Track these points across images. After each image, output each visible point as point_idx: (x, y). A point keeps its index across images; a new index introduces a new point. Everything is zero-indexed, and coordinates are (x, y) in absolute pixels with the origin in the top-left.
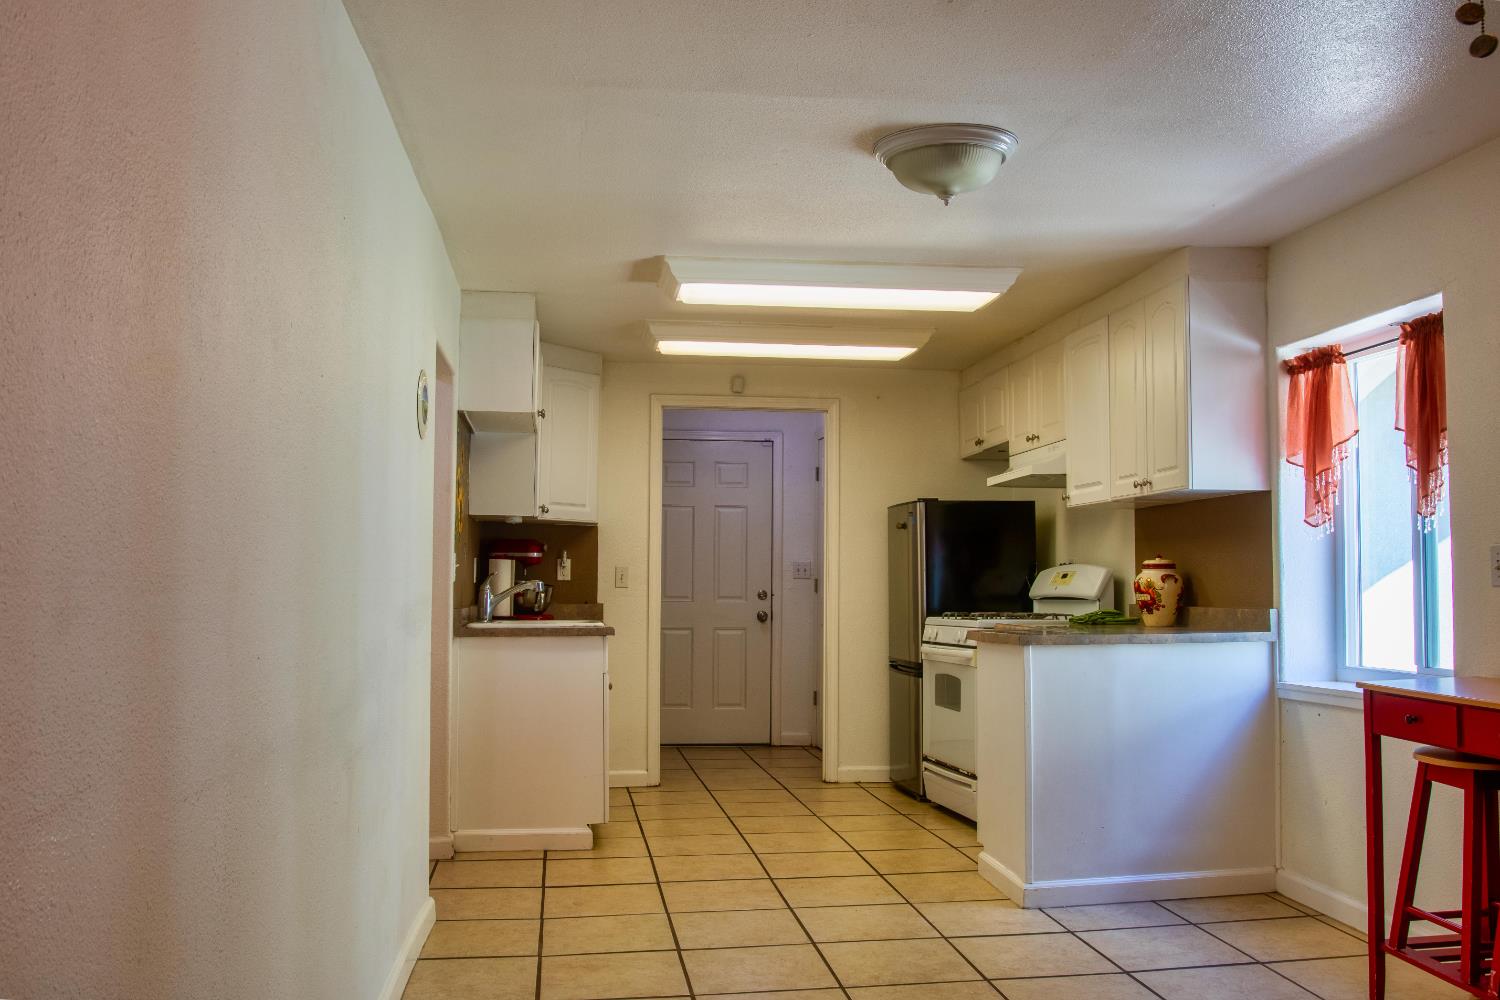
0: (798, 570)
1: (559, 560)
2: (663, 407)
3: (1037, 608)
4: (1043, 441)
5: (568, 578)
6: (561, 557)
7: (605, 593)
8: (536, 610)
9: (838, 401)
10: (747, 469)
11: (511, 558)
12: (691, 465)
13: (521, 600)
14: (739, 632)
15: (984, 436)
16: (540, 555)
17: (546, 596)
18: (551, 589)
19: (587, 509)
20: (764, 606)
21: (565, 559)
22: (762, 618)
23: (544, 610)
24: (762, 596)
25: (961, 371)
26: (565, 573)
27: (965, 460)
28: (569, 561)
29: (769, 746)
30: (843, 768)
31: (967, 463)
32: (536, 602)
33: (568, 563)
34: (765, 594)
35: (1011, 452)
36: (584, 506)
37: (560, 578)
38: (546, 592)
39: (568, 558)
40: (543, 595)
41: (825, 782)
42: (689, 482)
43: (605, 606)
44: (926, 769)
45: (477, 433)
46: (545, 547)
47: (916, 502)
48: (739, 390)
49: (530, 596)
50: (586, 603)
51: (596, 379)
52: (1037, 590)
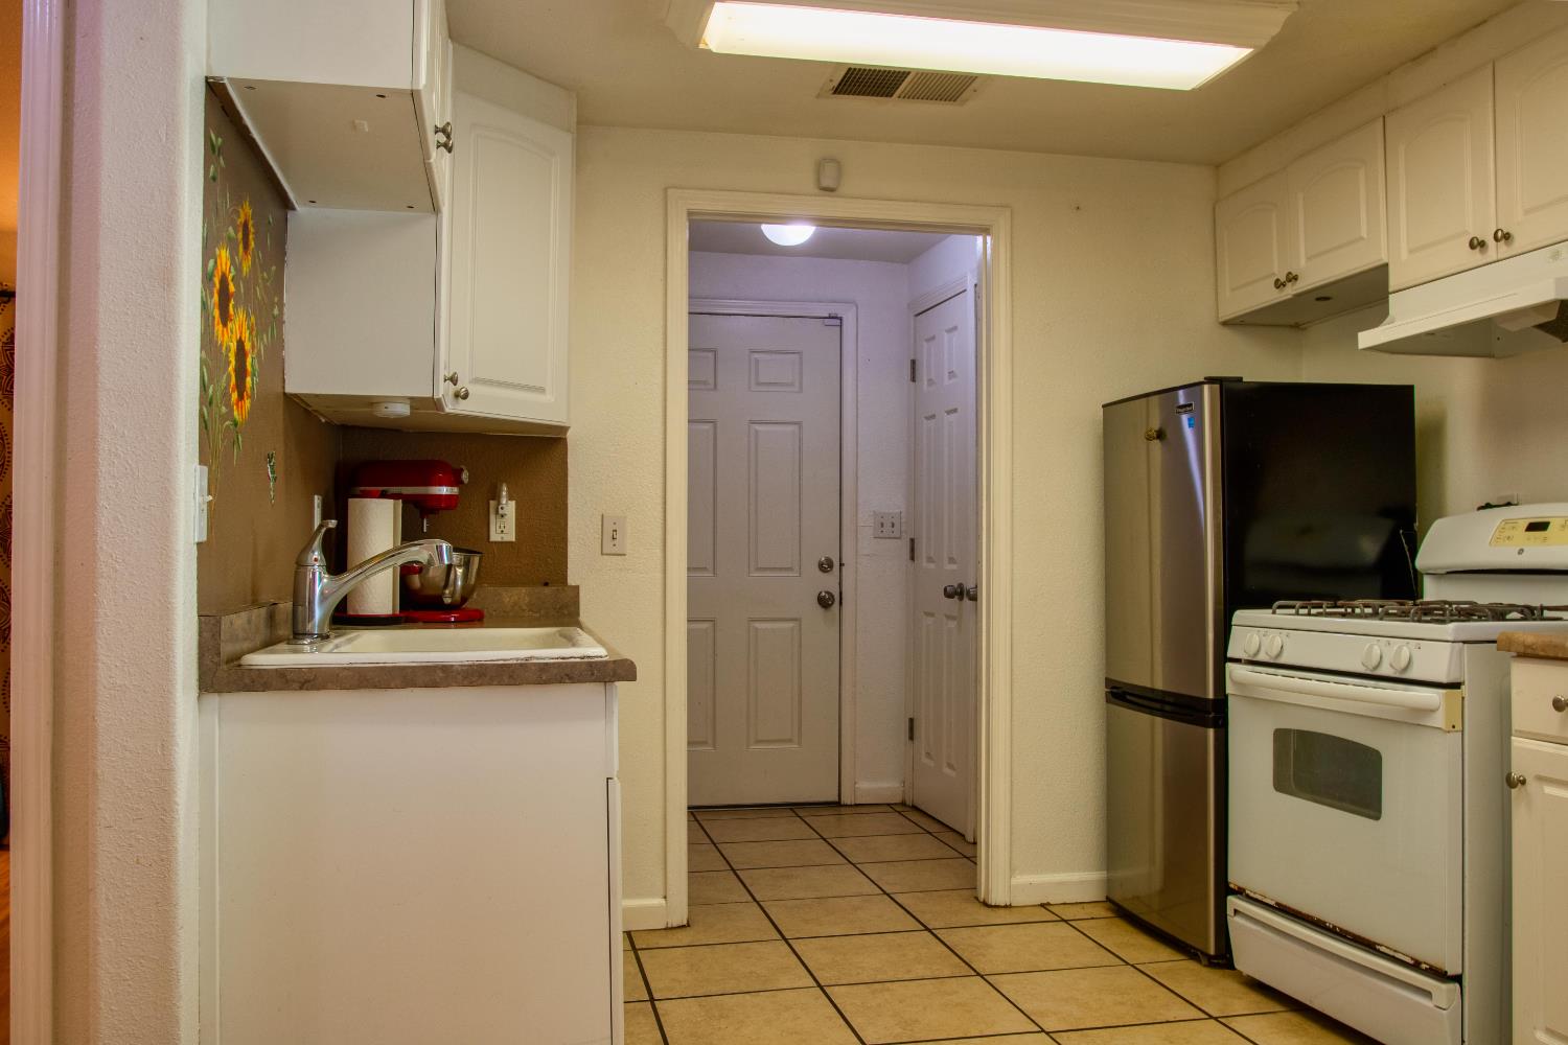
0: (882, 525)
1: (492, 503)
2: (690, 213)
3: (1431, 591)
4: (1519, 243)
5: (511, 536)
6: (496, 496)
7: (582, 565)
8: (448, 600)
9: (1008, 214)
10: (801, 363)
11: (394, 497)
12: (711, 355)
13: (416, 580)
14: (791, 624)
15: (1300, 265)
16: (455, 490)
17: (466, 575)
18: (476, 560)
19: (548, 398)
20: (828, 583)
21: (504, 501)
22: (825, 602)
23: (464, 599)
24: (825, 566)
25: (1218, 166)
26: (504, 526)
27: (1225, 324)
28: (513, 504)
29: (838, 804)
30: (1020, 879)
31: (1226, 331)
32: (446, 586)
33: (509, 508)
34: (830, 564)
35: (1393, 284)
36: (542, 390)
37: (495, 537)
38: (467, 565)
39: (510, 498)
40: (460, 571)
41: (986, 904)
42: (705, 383)
43: (581, 589)
44: (1236, 912)
45: (301, 209)
46: (465, 476)
47: (1200, 384)
48: (831, 185)
49: (435, 574)
50: (546, 584)
51: (566, 141)
52: (1428, 556)
